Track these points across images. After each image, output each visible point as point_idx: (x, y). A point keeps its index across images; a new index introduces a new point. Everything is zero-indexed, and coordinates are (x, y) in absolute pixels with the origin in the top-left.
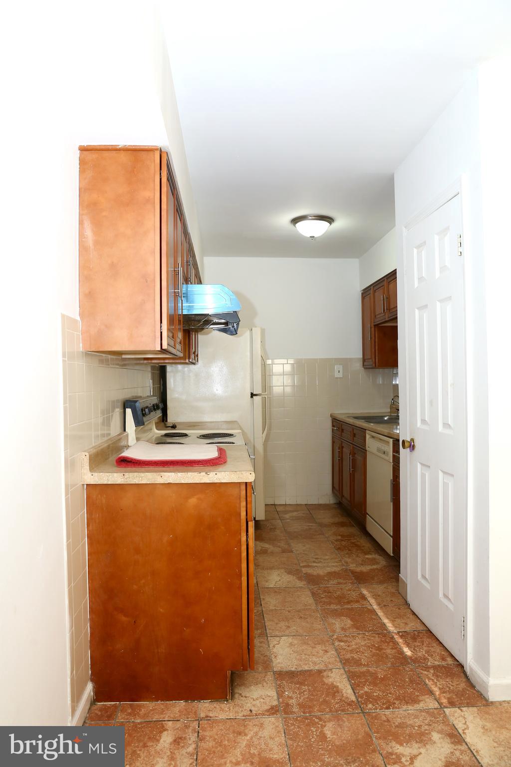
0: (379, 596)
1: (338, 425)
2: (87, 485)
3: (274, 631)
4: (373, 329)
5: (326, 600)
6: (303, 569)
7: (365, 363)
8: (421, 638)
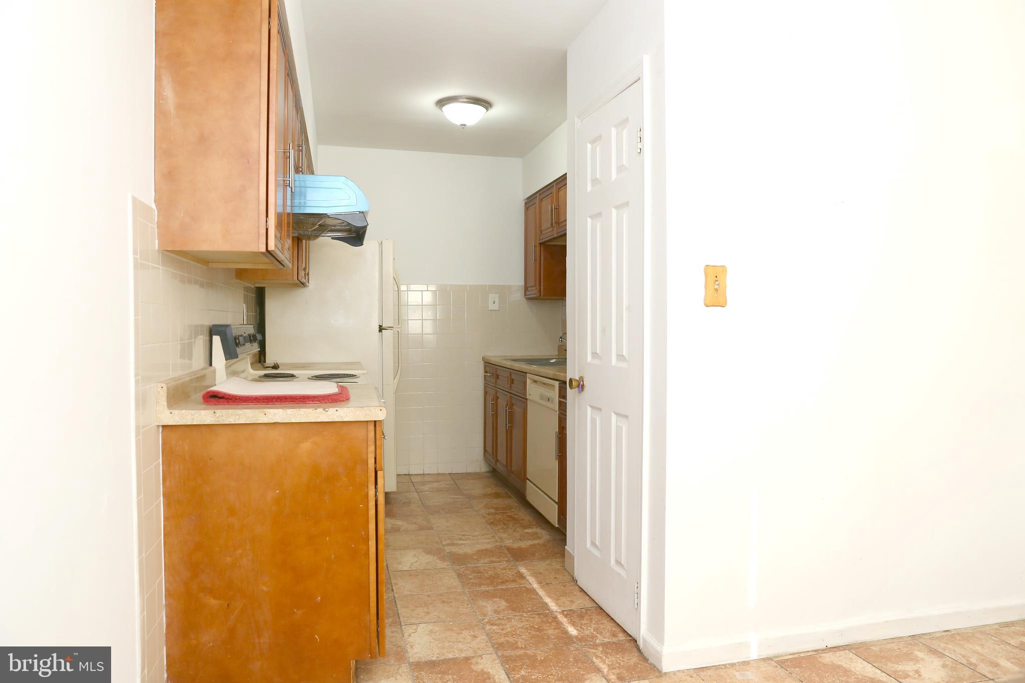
0: (540, 573)
1: (492, 370)
2: (163, 426)
3: (410, 619)
4: (538, 248)
5: (475, 582)
6: (446, 548)
7: (528, 293)
8: (590, 616)
